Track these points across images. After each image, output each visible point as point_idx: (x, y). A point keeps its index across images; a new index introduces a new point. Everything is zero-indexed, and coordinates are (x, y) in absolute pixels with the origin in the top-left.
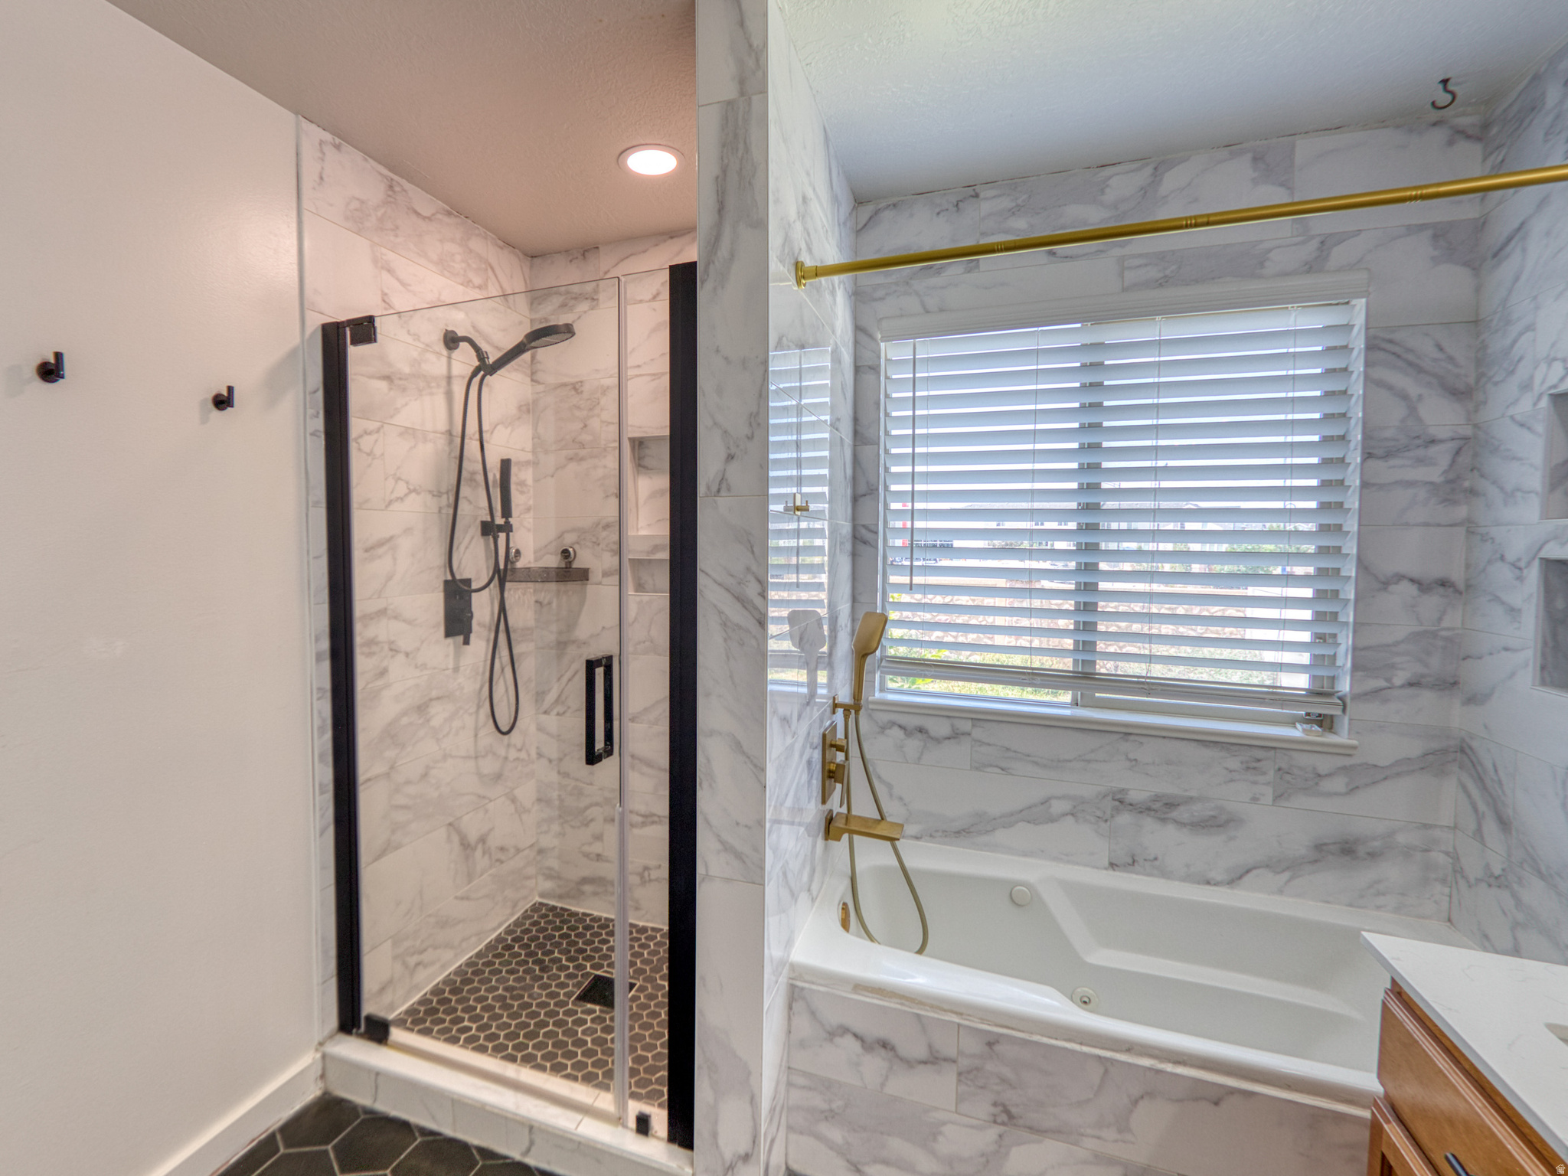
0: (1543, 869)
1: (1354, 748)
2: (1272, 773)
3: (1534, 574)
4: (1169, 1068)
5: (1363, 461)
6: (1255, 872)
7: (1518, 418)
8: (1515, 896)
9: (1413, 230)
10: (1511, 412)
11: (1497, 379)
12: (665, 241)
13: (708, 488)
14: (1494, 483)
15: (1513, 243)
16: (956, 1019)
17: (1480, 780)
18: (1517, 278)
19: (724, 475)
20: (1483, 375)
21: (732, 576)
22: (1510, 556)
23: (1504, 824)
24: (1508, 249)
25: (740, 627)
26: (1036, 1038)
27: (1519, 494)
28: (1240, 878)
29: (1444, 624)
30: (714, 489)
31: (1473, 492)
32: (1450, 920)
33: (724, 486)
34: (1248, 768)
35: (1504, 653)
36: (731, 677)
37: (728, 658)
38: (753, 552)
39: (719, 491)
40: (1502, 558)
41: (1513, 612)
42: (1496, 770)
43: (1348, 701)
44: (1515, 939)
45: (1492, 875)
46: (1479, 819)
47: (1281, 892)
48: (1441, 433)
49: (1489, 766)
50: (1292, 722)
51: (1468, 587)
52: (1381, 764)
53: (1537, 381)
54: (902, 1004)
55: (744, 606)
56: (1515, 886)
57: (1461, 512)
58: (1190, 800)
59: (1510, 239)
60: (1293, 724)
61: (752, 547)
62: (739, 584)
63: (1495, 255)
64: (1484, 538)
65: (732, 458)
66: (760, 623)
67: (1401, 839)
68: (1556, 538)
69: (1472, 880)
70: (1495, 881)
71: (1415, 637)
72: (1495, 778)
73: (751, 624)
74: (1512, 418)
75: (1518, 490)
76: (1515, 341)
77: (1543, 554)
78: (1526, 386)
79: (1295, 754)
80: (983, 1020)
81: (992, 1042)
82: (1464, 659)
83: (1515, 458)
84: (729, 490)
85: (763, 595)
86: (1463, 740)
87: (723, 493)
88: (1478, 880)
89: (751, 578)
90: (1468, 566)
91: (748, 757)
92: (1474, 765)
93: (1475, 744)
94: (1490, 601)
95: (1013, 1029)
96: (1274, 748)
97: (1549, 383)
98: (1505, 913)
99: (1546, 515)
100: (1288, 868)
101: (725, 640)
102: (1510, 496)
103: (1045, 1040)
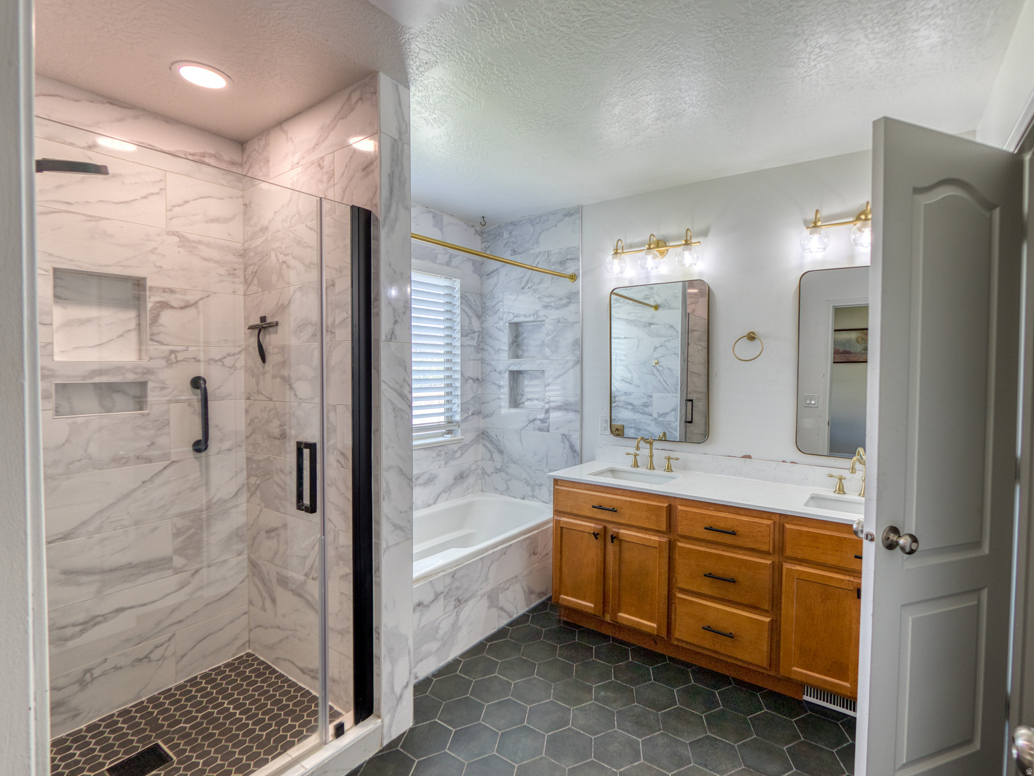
0: (515, 460)
1: (463, 439)
2: (443, 455)
3: (507, 375)
4: (495, 550)
5: (461, 337)
6: (441, 495)
7: (498, 328)
8: (506, 472)
9: (469, 259)
10: (495, 325)
11: (490, 314)
12: (103, 103)
13: (386, 336)
14: (491, 347)
15: (494, 273)
16: (442, 574)
17: (492, 442)
18: (496, 285)
19: (393, 331)
20: (484, 312)
21: (397, 383)
22: (497, 370)
23: (501, 452)
24: (492, 275)
25: (401, 410)
26: (466, 563)
27: (500, 351)
28: (437, 500)
29: (478, 393)
30: (389, 337)
31: (482, 349)
32: (482, 491)
33: (393, 336)
34: (438, 455)
35: (497, 400)
36: (398, 436)
37: (396, 427)
38: (406, 371)
39: (391, 339)
40: (495, 370)
41: (500, 387)
42: (497, 436)
43: (460, 423)
44: (507, 485)
45: (497, 469)
46: (491, 452)
47: (447, 500)
48: (476, 330)
49: (494, 436)
50: (442, 435)
51: (482, 380)
52: (468, 443)
53: (505, 317)
54: (425, 581)
55: (403, 399)
56: (506, 470)
57: (480, 356)
58: (423, 474)
59: (493, 272)
60: (443, 436)
61: (406, 368)
62: (401, 387)
63: (487, 275)
64: (488, 364)
65: (397, 322)
66: (410, 406)
67: (472, 468)
68: (514, 364)
69: (490, 474)
70: (498, 471)
71: (473, 397)
72: (497, 439)
73: (405, 407)
74: (496, 327)
75: (500, 350)
76: (496, 304)
77: (510, 369)
78: (500, 319)
79: (450, 446)
80: (451, 568)
81: (453, 575)
82: (482, 404)
83: (498, 340)
84: (395, 339)
85: (411, 392)
86: (483, 430)
87: (393, 340)
88: (492, 473)
89: (405, 384)
90: (482, 373)
91: (405, 476)
92: (488, 437)
93: (488, 430)
94: (491, 384)
95: (459, 565)
96: (444, 445)
97: (509, 319)
98: (503, 479)
99: (509, 358)
100: (449, 490)
101: (395, 417)
102: (498, 351)
103: (468, 562)
